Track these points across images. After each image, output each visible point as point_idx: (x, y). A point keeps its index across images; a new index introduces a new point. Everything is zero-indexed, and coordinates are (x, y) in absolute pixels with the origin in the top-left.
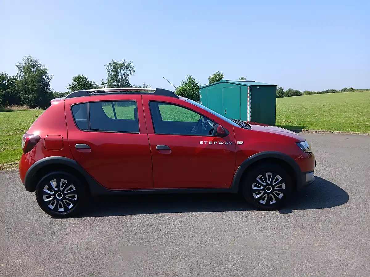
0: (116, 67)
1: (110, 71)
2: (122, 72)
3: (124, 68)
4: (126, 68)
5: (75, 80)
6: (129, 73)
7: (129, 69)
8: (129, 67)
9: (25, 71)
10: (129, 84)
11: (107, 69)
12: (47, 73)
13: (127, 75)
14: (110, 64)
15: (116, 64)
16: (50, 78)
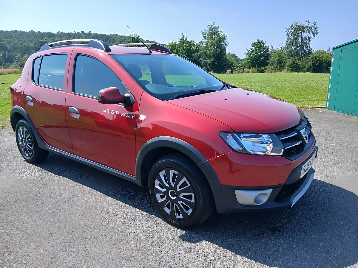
0: (297, 30)
1: (290, 34)
2: (304, 35)
3: (306, 30)
4: (309, 31)
5: (253, 46)
6: (311, 35)
7: (312, 31)
8: (312, 29)
9: (208, 37)
10: (310, 48)
11: (287, 32)
12: (225, 39)
13: (309, 38)
14: (291, 27)
15: (297, 26)
16: (227, 44)
